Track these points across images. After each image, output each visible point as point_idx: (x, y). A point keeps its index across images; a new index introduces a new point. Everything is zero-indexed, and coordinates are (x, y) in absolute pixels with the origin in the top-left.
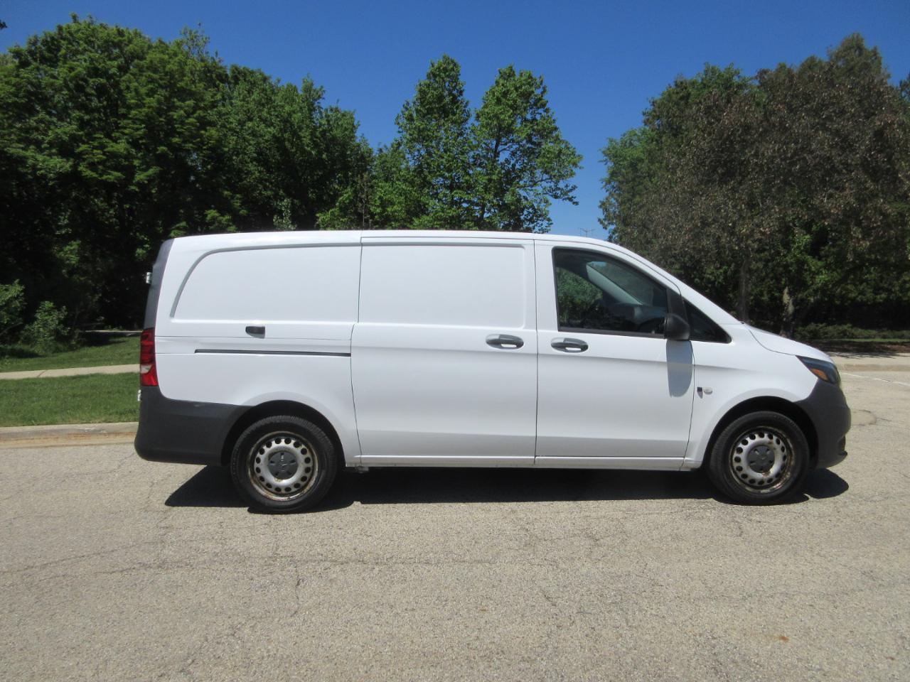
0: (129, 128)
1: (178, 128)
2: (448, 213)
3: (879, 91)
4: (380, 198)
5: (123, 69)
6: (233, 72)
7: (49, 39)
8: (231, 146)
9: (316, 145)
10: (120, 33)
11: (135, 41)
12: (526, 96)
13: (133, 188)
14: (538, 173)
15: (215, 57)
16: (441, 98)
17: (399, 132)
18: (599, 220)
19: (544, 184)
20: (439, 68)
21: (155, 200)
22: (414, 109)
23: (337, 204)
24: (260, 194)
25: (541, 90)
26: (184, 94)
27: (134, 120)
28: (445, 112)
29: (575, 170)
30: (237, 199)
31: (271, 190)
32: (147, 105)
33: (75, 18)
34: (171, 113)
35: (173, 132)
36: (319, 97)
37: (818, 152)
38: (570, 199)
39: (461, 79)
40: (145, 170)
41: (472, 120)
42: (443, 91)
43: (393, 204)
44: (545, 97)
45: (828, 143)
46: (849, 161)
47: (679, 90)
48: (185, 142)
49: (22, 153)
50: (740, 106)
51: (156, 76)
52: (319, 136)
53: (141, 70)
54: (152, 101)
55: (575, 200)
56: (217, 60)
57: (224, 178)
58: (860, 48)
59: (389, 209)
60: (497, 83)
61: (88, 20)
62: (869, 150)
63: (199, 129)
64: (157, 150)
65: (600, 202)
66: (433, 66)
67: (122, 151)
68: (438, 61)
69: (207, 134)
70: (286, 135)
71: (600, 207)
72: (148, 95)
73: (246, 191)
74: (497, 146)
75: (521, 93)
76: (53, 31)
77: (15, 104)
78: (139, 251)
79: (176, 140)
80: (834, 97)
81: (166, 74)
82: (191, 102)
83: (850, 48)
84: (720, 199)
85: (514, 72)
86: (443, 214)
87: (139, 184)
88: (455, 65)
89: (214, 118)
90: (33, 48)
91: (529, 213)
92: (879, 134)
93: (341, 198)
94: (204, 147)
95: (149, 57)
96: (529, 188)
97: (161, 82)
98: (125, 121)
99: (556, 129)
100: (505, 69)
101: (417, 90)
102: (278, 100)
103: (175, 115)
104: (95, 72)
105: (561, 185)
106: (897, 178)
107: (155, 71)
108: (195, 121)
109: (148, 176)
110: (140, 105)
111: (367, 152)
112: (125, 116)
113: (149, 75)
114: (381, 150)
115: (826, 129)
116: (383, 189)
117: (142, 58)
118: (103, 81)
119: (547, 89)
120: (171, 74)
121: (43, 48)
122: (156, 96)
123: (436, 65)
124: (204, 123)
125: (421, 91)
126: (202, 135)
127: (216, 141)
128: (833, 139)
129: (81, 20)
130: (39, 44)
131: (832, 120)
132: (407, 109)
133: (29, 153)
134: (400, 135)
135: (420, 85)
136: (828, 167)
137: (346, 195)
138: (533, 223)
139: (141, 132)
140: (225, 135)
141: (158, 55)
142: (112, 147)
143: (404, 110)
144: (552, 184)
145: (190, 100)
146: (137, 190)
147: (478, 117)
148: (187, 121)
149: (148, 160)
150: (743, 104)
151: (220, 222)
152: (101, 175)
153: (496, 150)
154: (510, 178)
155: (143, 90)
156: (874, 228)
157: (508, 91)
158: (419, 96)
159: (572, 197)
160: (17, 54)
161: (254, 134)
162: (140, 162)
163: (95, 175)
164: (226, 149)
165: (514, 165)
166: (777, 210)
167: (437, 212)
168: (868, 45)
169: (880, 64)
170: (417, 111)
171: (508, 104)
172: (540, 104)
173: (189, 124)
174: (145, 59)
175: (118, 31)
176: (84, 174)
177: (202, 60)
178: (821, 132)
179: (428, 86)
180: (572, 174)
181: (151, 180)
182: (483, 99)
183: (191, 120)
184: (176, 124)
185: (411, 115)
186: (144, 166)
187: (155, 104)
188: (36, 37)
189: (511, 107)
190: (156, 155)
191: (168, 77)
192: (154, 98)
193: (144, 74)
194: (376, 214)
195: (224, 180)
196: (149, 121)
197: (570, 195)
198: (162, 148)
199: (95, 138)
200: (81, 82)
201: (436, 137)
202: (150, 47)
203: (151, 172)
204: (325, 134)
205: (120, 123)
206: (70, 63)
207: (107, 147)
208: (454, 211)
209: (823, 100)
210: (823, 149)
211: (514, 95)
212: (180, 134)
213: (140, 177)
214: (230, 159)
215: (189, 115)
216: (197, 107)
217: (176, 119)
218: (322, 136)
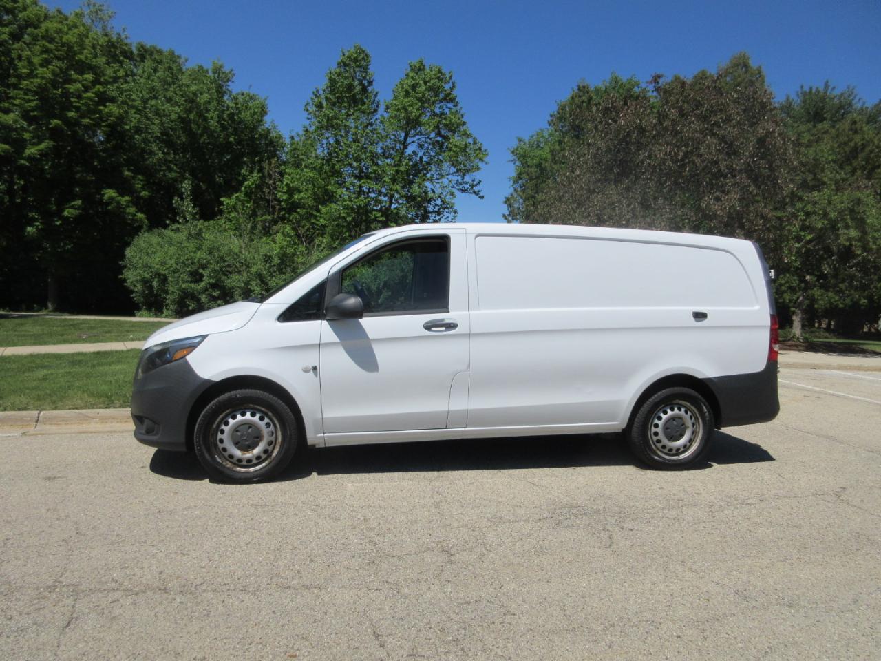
0: (20, 98)
1: (75, 101)
2: (355, 202)
3: (762, 101)
4: (287, 185)
5: (16, 37)
6: (139, 50)
8: (132, 124)
9: (224, 128)
11: (30, 9)
12: (435, 90)
13: (23, 162)
14: (446, 166)
15: (121, 33)
16: (350, 88)
17: (308, 119)
18: (504, 216)
19: (450, 177)
20: (349, 57)
21: (48, 176)
22: (323, 97)
23: (243, 189)
24: (164, 175)
25: (450, 85)
26: (83, 67)
27: (26, 91)
28: (354, 102)
29: (480, 164)
30: (139, 180)
31: (175, 171)
32: (39, 76)
34: (67, 86)
35: (69, 107)
36: (228, 80)
37: (706, 156)
38: (476, 193)
39: (371, 69)
40: (37, 144)
41: (381, 110)
42: (353, 80)
43: (300, 192)
44: (454, 93)
45: (715, 147)
46: (734, 166)
47: (581, 93)
48: (83, 116)
50: (636, 109)
51: (51, 46)
52: (227, 119)
53: (35, 38)
54: (46, 72)
55: (481, 194)
56: (123, 37)
57: (125, 157)
58: (746, 66)
59: (296, 196)
60: (407, 75)
62: (752, 156)
63: (98, 104)
64: (51, 124)
65: (506, 198)
66: (344, 55)
67: (11, 122)
68: (350, 50)
69: (106, 110)
70: (192, 116)
71: (505, 202)
72: (42, 66)
73: (148, 173)
74: (406, 138)
75: (429, 86)
78: (29, 229)
79: (71, 114)
80: (722, 104)
81: (63, 45)
82: (90, 76)
83: (738, 65)
84: (615, 197)
85: (424, 66)
86: (349, 203)
87: (30, 158)
88: (366, 55)
89: (115, 94)
91: (436, 205)
92: (761, 141)
93: (246, 183)
94: (104, 124)
95: (44, 26)
96: (436, 181)
97: (56, 53)
98: (15, 91)
99: (464, 123)
100: (415, 63)
101: (327, 78)
102: (185, 80)
103: (72, 88)
105: (468, 178)
106: (777, 183)
107: (51, 40)
108: (93, 95)
109: (39, 150)
110: (31, 75)
111: (276, 138)
112: (16, 87)
113: (44, 45)
114: (292, 138)
115: (713, 135)
116: (292, 176)
117: (36, 27)
119: (456, 84)
120: (69, 46)
122: (50, 67)
123: (347, 54)
124: (103, 99)
125: (331, 80)
126: (101, 111)
127: (116, 118)
128: (720, 144)
131: (719, 127)
132: (316, 96)
134: (309, 122)
135: (331, 73)
136: (715, 170)
137: (253, 180)
138: (439, 215)
139: (33, 104)
140: (126, 112)
141: (55, 25)
143: (314, 97)
144: (459, 178)
145: (89, 73)
146: (27, 164)
147: (387, 108)
148: (85, 95)
149: (40, 133)
150: (638, 107)
151: (118, 203)
153: (405, 143)
154: (418, 169)
155: (36, 60)
156: (755, 230)
157: (418, 84)
158: (329, 84)
159: (479, 191)
161: (157, 113)
162: (31, 135)
164: (127, 127)
165: (421, 158)
166: (668, 210)
167: (344, 200)
168: (753, 64)
169: (764, 82)
170: (327, 99)
171: (416, 98)
172: (448, 98)
173: (86, 98)
174: (40, 28)
177: (106, 35)
178: (709, 137)
179: (339, 75)
180: (478, 169)
181: (43, 154)
182: (393, 91)
183: (89, 94)
184: (73, 97)
185: (320, 103)
186: (35, 141)
187: (49, 76)
189: (420, 100)
190: (48, 129)
191: (65, 48)
192: (48, 69)
193: (39, 43)
194: (282, 201)
195: (124, 159)
196: (41, 92)
197: (476, 189)
198: (55, 122)
201: (345, 126)
202: (46, 17)
203: (43, 146)
204: (233, 117)
205: (10, 93)
208: (361, 200)
209: (711, 106)
210: (710, 154)
211: (423, 88)
212: (77, 109)
213: (31, 151)
214: (132, 138)
215: (87, 89)
216: (96, 82)
217: (72, 93)
218: (229, 119)
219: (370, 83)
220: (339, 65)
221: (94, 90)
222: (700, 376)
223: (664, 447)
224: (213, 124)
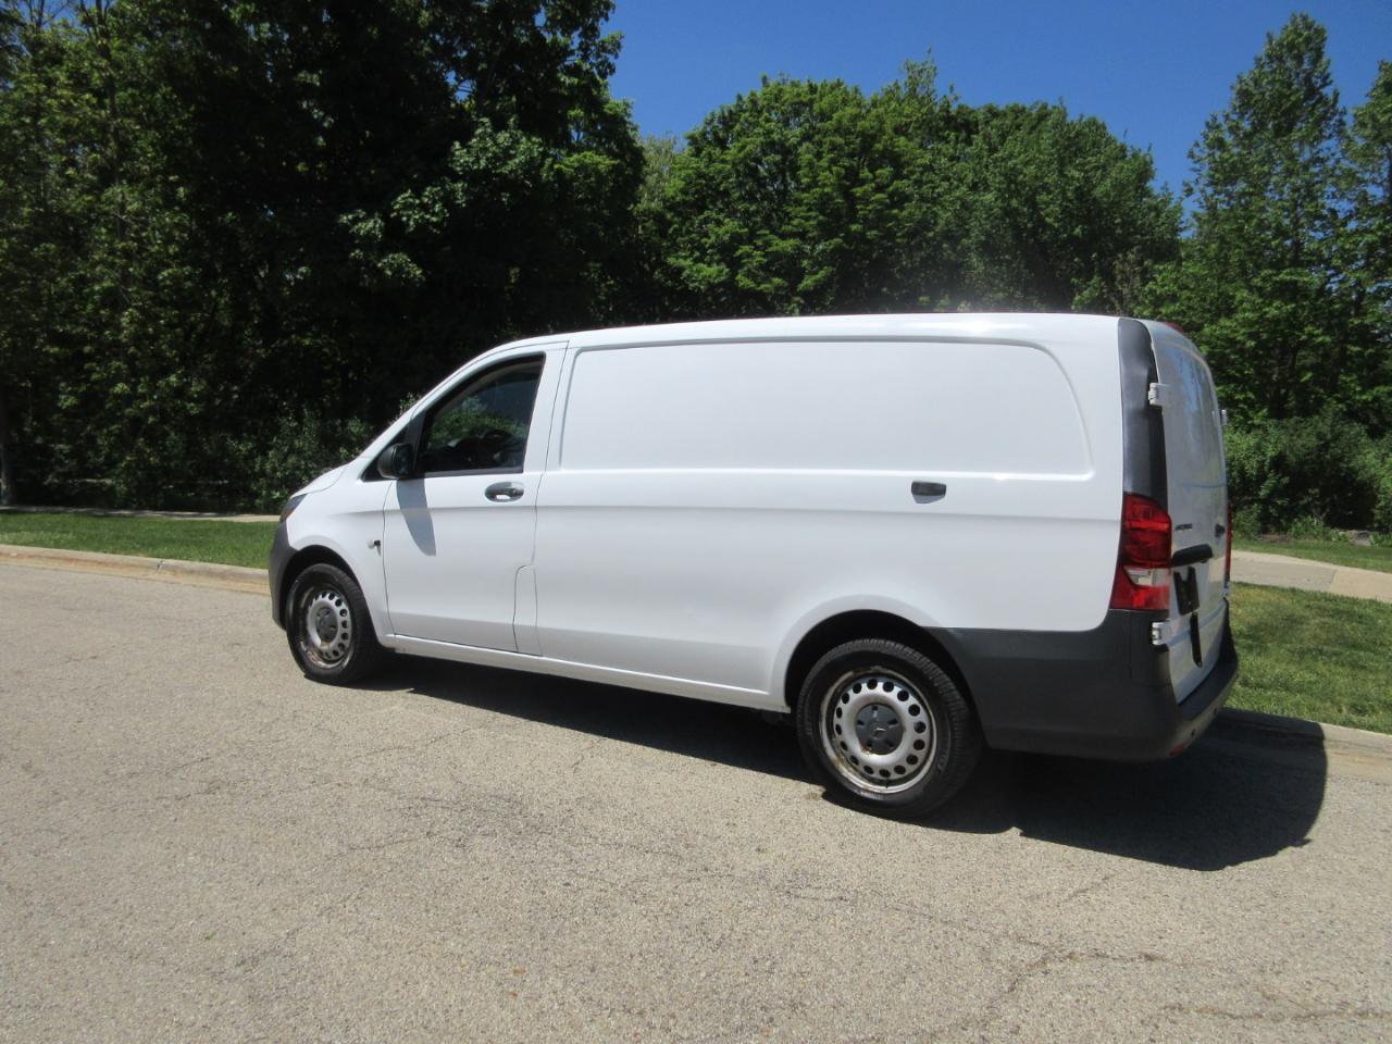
0: (802, 217)
1: (861, 209)
5: (806, 137)
6: (987, 114)
7: (726, 114)
10: (813, 89)
11: (828, 96)
13: (797, 299)
15: (948, 94)
17: (1195, 170)
20: (1282, 43)
22: (1225, 126)
27: (808, 207)
32: (821, 183)
33: (765, 80)
34: (854, 190)
35: (854, 218)
39: (1328, 52)
40: (816, 273)
48: (871, 229)
49: (682, 262)
51: (839, 140)
53: (825, 135)
54: (829, 177)
56: (951, 100)
61: (779, 79)
63: (893, 205)
64: (830, 244)
66: (1270, 42)
67: (790, 249)
68: (1281, 30)
69: (903, 213)
70: (1014, 203)
76: (731, 103)
77: (684, 202)
79: (855, 227)
81: (857, 135)
82: (885, 171)
87: (804, 293)
88: (1315, 30)
89: (911, 190)
90: (708, 129)
93: (1078, 297)
94: (900, 234)
95: (837, 115)
97: (847, 148)
98: (798, 209)
103: (858, 191)
104: (770, 146)
107: (843, 133)
108: (886, 196)
109: (815, 281)
110: (814, 183)
112: (799, 202)
113: (833, 141)
118: (778, 158)
120: (865, 135)
121: (721, 126)
123: (1276, 39)
124: (900, 199)
125: (1241, 93)
126: (896, 216)
129: (772, 82)
130: (716, 123)
132: (1212, 128)
133: (689, 262)
134: (1195, 176)
137: (1087, 292)
142: (777, 245)
143: (1206, 131)
148: (872, 198)
149: (819, 259)
152: (759, 284)
155: (821, 163)
158: (1238, 102)
160: (693, 140)
162: (811, 262)
163: (752, 285)
164: (931, 234)
170: (1234, 130)
173: (876, 201)
174: (830, 118)
175: (811, 86)
176: (741, 284)
179: (1257, 81)
181: (821, 286)
183: (881, 196)
184: (858, 204)
185: (1220, 138)
186: (814, 269)
187: (833, 180)
188: (713, 114)
190: (828, 251)
191: (860, 139)
192: (832, 172)
193: (827, 139)
196: (824, 205)
198: (837, 241)
199: (759, 235)
200: (753, 164)
202: (843, 102)
203: (819, 276)
205: (792, 212)
206: (744, 139)
207: (770, 246)
212: (863, 219)
213: (808, 282)
215: (880, 189)
216: (897, 176)
217: (859, 198)
218: (1077, 198)
219: (1326, 81)
220: (1259, 63)
221: (891, 188)
222: (921, 622)
223: (854, 760)
224: (1052, 212)
